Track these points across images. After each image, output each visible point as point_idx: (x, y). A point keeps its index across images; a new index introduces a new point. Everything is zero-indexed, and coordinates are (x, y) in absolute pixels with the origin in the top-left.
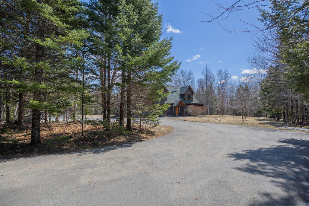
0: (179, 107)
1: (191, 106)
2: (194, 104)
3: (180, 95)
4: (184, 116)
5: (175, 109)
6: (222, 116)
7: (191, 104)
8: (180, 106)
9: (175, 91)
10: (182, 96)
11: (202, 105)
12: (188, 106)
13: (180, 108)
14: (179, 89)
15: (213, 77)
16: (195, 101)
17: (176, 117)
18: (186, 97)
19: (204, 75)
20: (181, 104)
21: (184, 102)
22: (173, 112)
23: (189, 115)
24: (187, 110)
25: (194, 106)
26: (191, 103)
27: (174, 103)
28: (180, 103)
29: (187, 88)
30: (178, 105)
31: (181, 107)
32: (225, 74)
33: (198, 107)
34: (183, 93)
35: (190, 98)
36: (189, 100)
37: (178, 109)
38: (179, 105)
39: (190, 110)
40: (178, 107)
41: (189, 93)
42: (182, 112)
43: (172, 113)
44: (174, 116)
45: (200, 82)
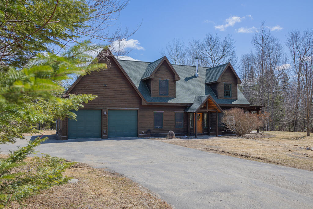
0: (203, 113)
1: (234, 111)
2: (238, 107)
3: (207, 85)
4: (216, 135)
5: (194, 117)
6: (308, 135)
7: (234, 107)
8: (207, 110)
9: (195, 77)
10: (211, 87)
11: (257, 109)
12: (226, 112)
13: (205, 116)
14: (204, 72)
15: (278, 50)
16: (242, 99)
17: (196, 137)
18: (221, 90)
19: (258, 45)
20: (209, 107)
21: (216, 102)
22: (191, 127)
23: (226, 132)
24: (223, 120)
25: (239, 110)
26: (233, 103)
27: (192, 104)
28: (207, 104)
29: (224, 69)
30: (201, 109)
31: (209, 114)
32: (305, 40)
33: (247, 114)
34: (214, 80)
35: (229, 93)
36: (227, 98)
37: (201, 119)
38: (205, 108)
39: (231, 120)
40: (201, 114)
41: (228, 80)
42: (212, 126)
43: (188, 126)
44: (191, 135)
45: (247, 60)
